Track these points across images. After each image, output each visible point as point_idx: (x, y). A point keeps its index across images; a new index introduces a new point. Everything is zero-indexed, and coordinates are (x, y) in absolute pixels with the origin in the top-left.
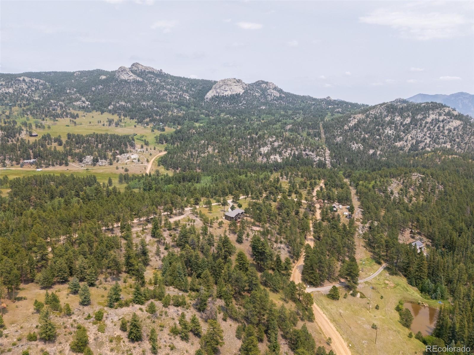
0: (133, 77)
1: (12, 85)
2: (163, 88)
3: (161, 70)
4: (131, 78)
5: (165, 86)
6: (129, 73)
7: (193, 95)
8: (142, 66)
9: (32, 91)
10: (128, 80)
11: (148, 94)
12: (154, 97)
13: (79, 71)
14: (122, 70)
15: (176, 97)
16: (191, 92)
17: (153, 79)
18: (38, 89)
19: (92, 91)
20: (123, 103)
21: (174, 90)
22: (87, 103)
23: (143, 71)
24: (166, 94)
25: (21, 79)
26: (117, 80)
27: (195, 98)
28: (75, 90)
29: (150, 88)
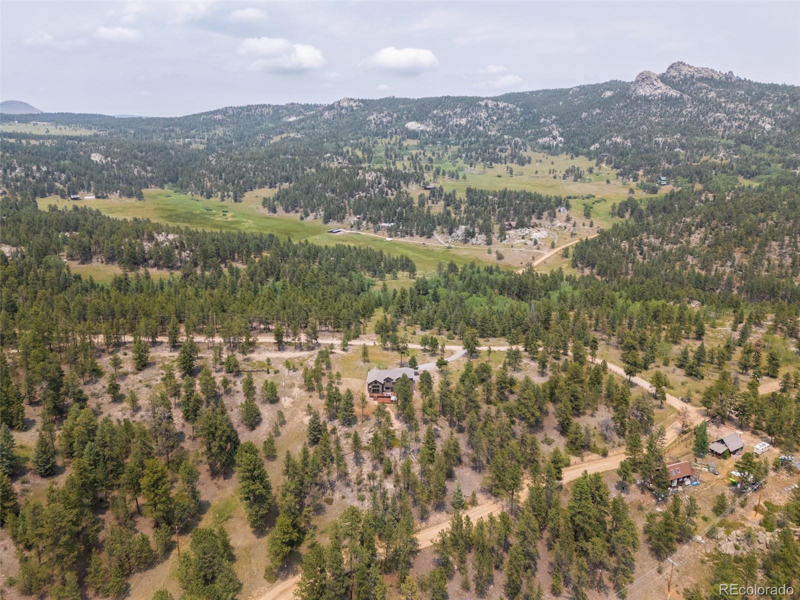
0: (663, 89)
1: (469, 112)
2: (718, 107)
3: (731, 72)
4: (659, 91)
5: (723, 104)
6: (655, 83)
7: (785, 121)
8: (689, 67)
9: (492, 121)
10: (650, 95)
11: (681, 123)
12: (691, 126)
13: (578, 87)
14: (645, 78)
15: (740, 127)
16: (781, 116)
17: (704, 91)
18: (502, 118)
19: (580, 119)
20: (619, 140)
21: (741, 112)
22: (560, 139)
23: (688, 76)
24: (720, 121)
25: (483, 103)
26: (629, 97)
27: (787, 128)
28: (554, 117)
29: (690, 110)
